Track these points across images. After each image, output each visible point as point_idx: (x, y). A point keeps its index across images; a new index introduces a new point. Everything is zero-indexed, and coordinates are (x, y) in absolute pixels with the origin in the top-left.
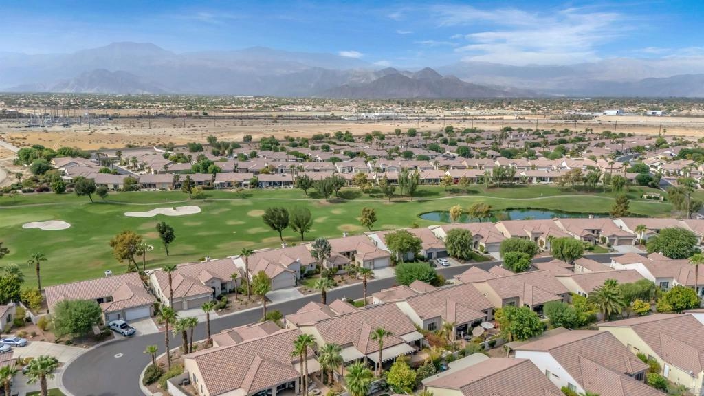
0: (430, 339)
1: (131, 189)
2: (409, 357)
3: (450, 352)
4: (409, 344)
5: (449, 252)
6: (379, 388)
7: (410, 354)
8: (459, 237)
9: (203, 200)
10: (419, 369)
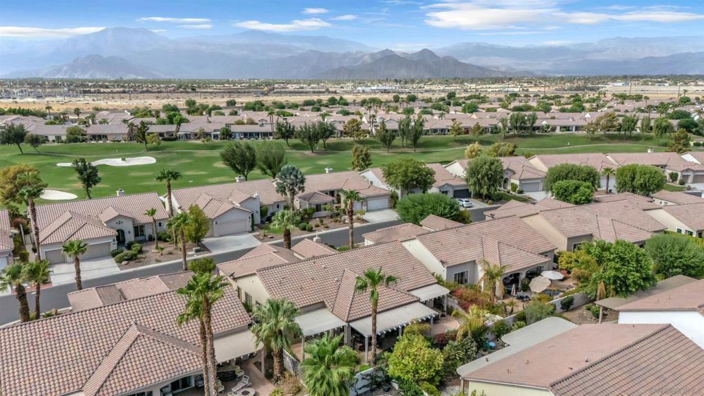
0: (461, 297)
1: (76, 140)
2: (427, 325)
3: (498, 318)
4: (425, 303)
5: (471, 189)
6: (371, 384)
7: (428, 320)
8: (486, 167)
9: (160, 151)
10: (447, 348)
